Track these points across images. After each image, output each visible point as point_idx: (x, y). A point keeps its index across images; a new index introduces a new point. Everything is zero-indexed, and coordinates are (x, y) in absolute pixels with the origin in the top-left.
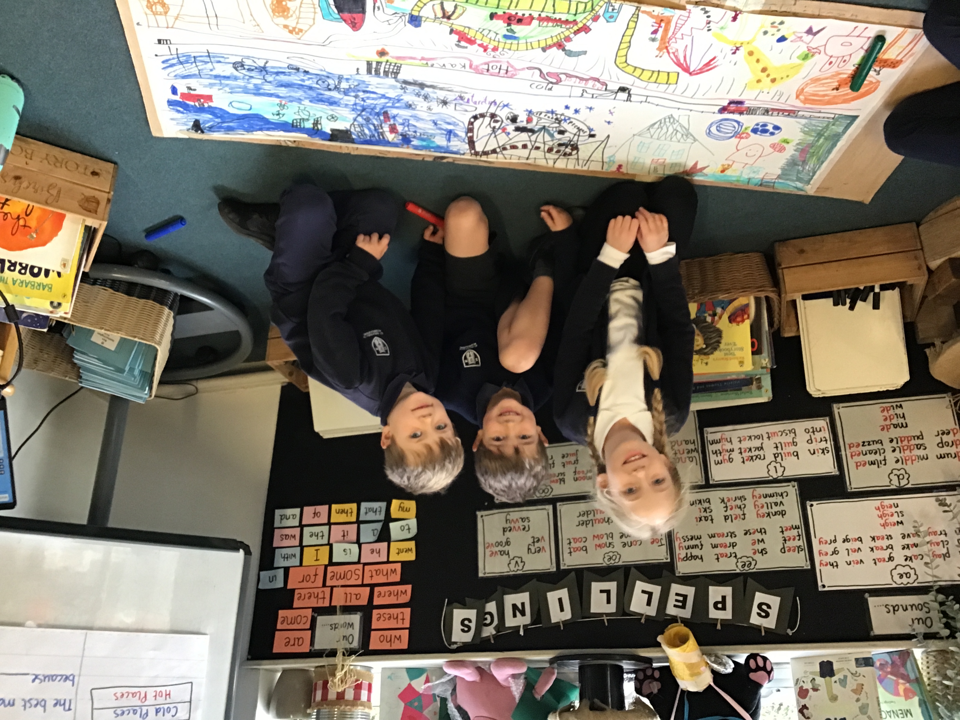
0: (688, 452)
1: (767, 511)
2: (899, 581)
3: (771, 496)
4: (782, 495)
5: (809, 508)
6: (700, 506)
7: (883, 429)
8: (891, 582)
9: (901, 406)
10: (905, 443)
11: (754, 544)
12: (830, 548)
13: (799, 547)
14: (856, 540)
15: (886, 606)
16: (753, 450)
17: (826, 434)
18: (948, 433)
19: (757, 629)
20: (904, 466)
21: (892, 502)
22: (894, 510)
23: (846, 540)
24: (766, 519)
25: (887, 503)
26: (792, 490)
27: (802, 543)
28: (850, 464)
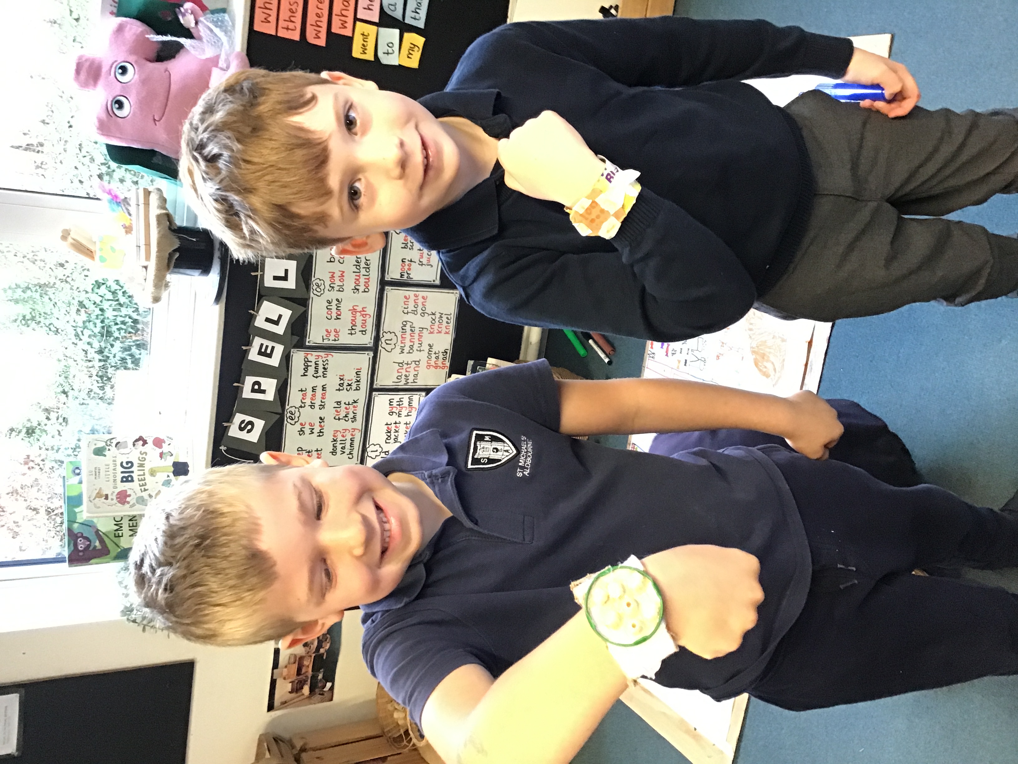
0: (406, 376)
1: (338, 440)
3: (352, 445)
4: (350, 454)
6: (355, 380)
11: (310, 424)
16: (396, 434)
24: (331, 438)
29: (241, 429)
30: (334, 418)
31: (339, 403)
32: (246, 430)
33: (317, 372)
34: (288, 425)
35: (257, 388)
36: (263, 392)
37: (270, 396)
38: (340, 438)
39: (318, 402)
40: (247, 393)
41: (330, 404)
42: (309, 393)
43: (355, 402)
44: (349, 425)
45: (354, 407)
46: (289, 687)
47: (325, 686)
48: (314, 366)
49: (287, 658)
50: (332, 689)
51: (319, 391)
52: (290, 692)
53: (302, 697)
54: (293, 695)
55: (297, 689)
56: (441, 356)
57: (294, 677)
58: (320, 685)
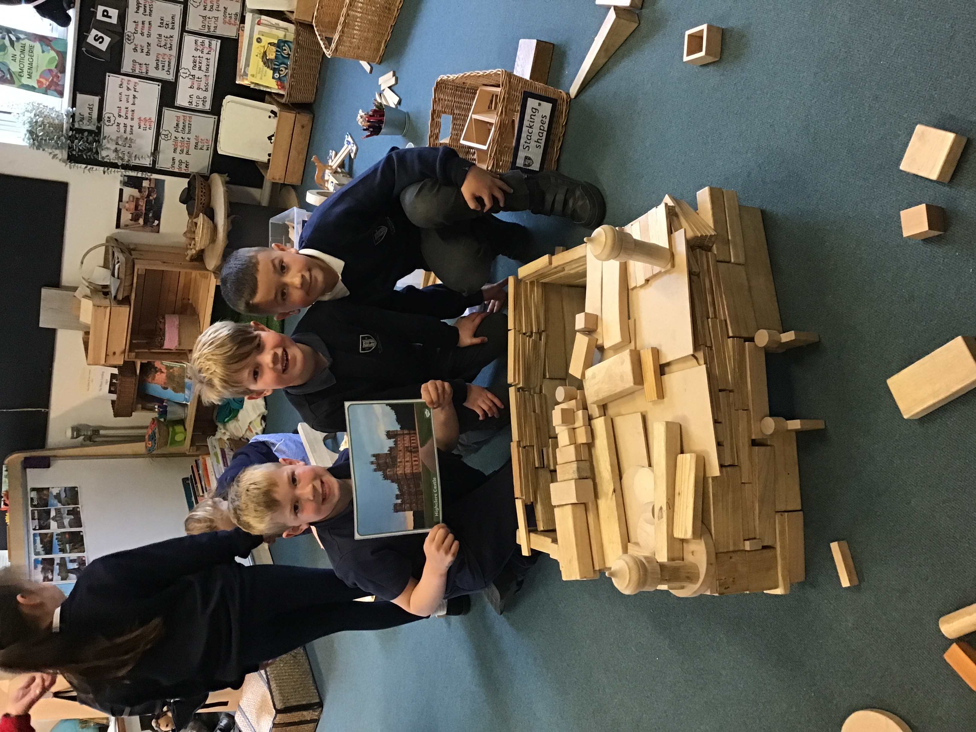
0: (208, 26)
1: (160, 60)
2: (107, 116)
3: (169, 65)
4: (168, 71)
5: (158, 83)
6: (171, 22)
7: (196, 136)
8: (106, 111)
9: (207, 150)
10: (186, 145)
11: (141, 46)
12: (131, 86)
13: (135, 70)
14: (134, 102)
15: (93, 105)
16: (200, 65)
17: (200, 107)
18: (186, 167)
19: (89, 31)
20: (172, 140)
21: (153, 127)
22: (148, 127)
23: (134, 97)
24: (155, 58)
25: (153, 124)
26: (171, 77)
27: (137, 72)
28: (180, 114)
29: (96, 40)
30: (157, 45)
31: (160, 35)
32: (98, 42)
33: (145, 11)
34: (126, 43)
35: (106, 14)
36: (110, 17)
37: (114, 21)
38: (161, 59)
39: (146, 32)
40: (99, 17)
41: (154, 35)
42: (140, 25)
43: (172, 37)
44: (167, 51)
45: (171, 40)
46: (130, 216)
47: (154, 222)
48: (143, 7)
49: (128, 197)
50: (158, 225)
51: (147, 25)
52: (131, 220)
53: (138, 225)
54: (133, 222)
55: (135, 218)
56: (233, 16)
57: (133, 211)
58: (151, 220)
